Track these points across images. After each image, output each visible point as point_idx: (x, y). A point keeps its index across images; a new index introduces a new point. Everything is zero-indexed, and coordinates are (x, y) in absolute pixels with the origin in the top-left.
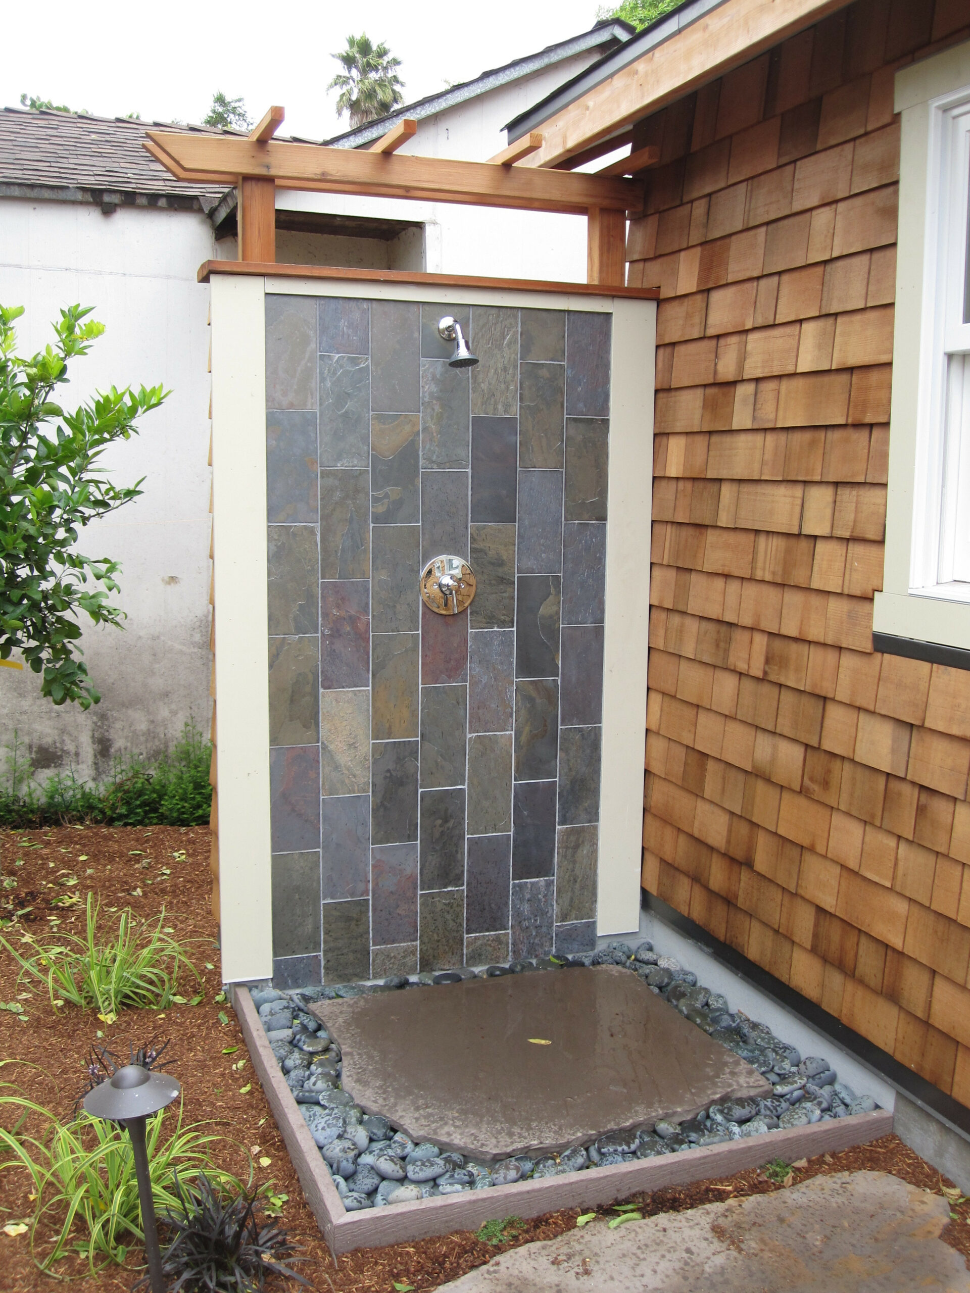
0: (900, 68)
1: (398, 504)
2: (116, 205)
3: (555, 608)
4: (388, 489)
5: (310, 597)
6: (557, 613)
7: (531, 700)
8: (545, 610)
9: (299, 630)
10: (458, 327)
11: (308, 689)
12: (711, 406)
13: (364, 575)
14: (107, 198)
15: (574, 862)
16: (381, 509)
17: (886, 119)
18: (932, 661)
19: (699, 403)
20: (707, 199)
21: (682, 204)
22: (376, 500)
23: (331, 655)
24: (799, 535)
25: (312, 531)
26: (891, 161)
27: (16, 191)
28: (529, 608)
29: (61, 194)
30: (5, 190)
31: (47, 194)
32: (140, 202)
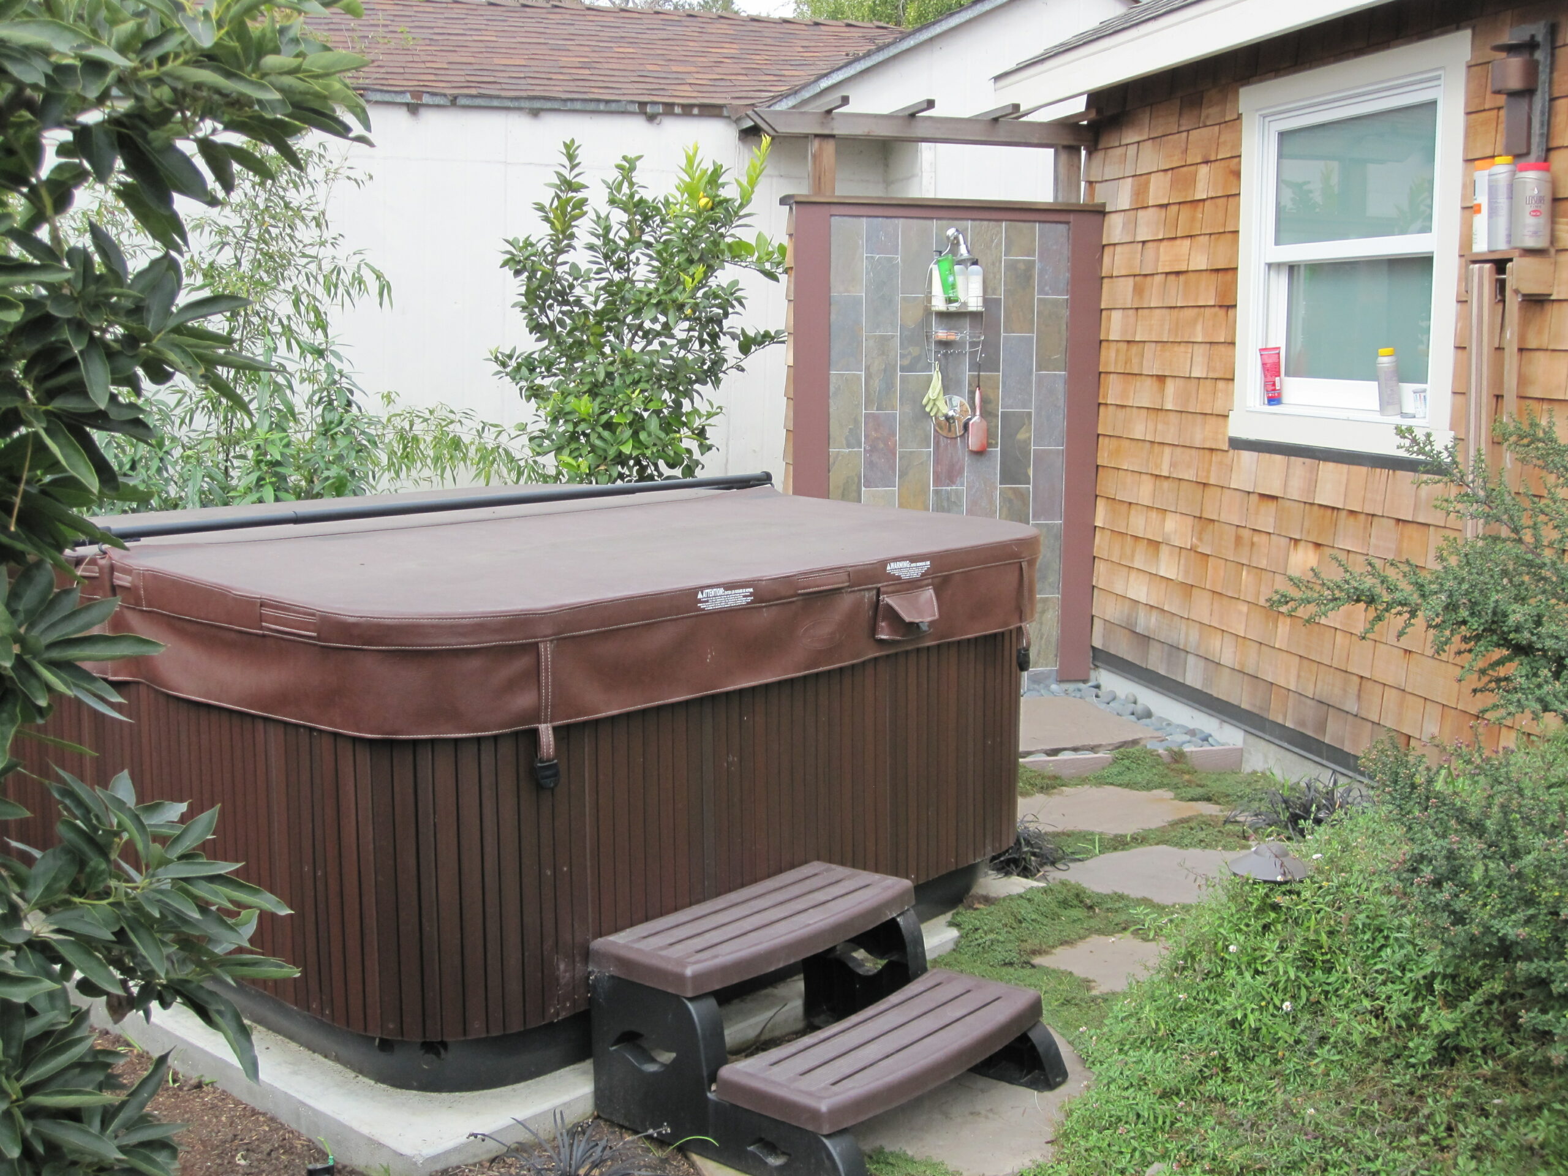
0: (1243, 85)
1: (917, 359)
2: (659, 114)
3: (1028, 435)
4: (911, 349)
5: (856, 422)
6: (1030, 438)
7: (1010, 501)
8: (1021, 436)
9: (849, 446)
10: (961, 237)
11: (854, 487)
12: (1138, 291)
13: (893, 408)
14: (649, 109)
15: (1041, 624)
16: (906, 362)
17: (1235, 116)
18: (1259, 451)
19: (1130, 289)
20: (1136, 146)
21: (1120, 146)
22: (902, 356)
23: (870, 464)
24: (1190, 378)
25: (859, 378)
26: (1238, 143)
27: (578, 106)
28: (1009, 434)
29: (613, 106)
30: (569, 105)
31: (602, 107)
32: (677, 110)
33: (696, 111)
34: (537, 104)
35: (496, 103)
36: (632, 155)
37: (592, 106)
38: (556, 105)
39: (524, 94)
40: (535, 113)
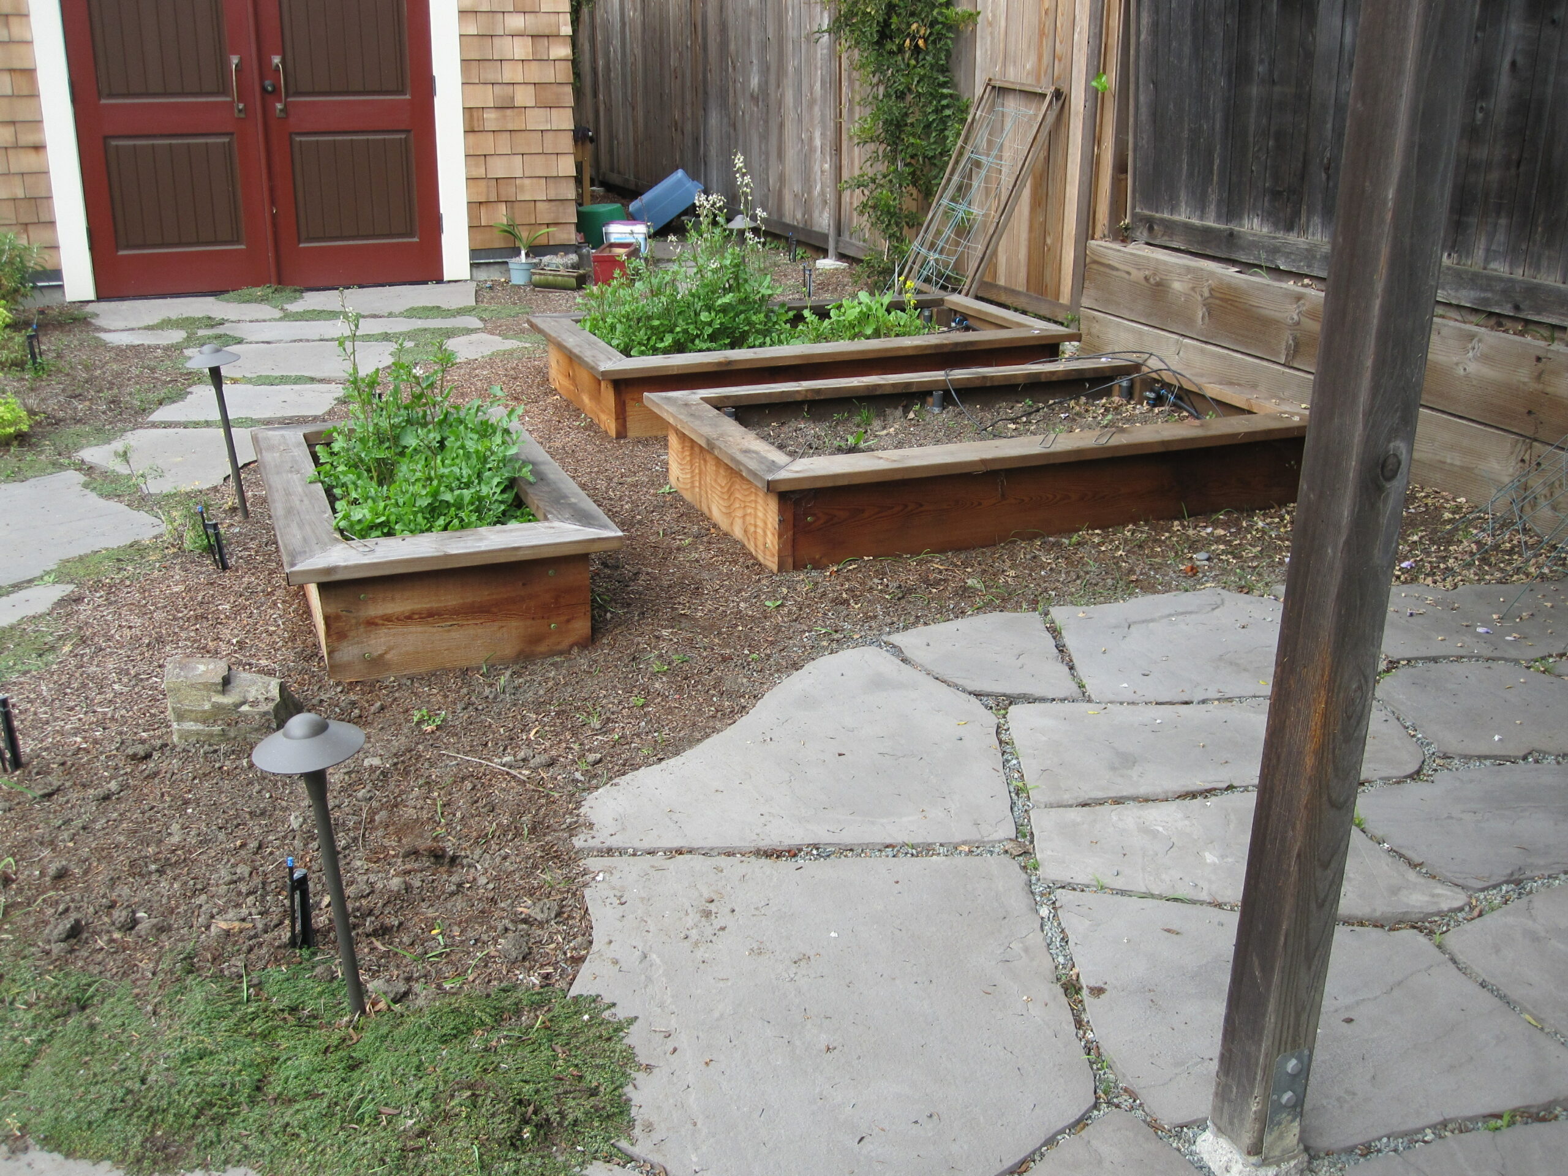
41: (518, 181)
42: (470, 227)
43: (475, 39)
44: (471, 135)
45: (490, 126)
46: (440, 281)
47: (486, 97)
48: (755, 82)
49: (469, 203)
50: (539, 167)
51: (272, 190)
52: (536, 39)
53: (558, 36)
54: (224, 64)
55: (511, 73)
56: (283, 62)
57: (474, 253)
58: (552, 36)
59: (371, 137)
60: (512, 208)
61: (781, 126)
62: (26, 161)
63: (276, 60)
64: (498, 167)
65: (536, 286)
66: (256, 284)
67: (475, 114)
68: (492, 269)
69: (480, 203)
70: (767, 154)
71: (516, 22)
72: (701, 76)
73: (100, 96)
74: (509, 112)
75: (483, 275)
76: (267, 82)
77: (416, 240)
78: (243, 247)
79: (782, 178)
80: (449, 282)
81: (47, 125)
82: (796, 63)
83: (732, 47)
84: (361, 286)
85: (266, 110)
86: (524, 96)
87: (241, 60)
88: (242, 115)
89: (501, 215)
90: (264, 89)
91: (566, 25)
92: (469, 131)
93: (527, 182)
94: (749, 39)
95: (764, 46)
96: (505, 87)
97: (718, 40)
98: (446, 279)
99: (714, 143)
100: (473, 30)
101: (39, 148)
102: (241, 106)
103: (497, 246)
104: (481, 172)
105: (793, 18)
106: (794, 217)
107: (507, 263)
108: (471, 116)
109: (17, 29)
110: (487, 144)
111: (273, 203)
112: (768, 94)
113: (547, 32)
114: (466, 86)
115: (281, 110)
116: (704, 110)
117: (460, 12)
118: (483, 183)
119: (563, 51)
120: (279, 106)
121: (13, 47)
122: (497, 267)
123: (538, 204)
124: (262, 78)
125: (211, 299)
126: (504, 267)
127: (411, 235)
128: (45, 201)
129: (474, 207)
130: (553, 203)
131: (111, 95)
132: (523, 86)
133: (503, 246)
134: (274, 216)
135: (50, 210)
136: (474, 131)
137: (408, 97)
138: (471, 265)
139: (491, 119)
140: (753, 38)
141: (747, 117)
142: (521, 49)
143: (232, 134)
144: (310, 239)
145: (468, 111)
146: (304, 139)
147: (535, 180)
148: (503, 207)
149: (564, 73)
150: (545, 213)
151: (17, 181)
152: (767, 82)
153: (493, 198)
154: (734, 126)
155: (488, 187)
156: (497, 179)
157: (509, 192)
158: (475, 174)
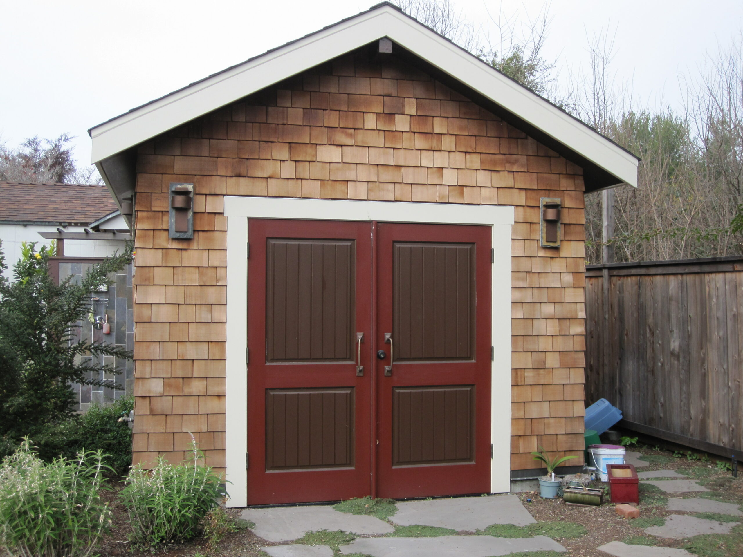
6: (125, 330)
14: (63, 224)
27: (39, 223)
28: (118, 329)
29: (51, 224)
30: (36, 223)
31: (47, 224)
32: (73, 224)
33: (79, 225)
34: (25, 223)
35: (11, 223)
36: (34, 241)
37: (44, 223)
38: (31, 223)
39: (20, 220)
40: (25, 226)
41: (546, 421)
42: (512, 454)
43: (522, 321)
44: (516, 388)
45: (529, 381)
46: (489, 494)
47: (527, 361)
48: (675, 344)
49: (511, 436)
50: (561, 410)
51: (377, 427)
52: (561, 321)
53: (576, 319)
54: (352, 338)
55: (544, 344)
56: (392, 337)
57: (514, 473)
58: (572, 319)
59: (447, 390)
60: (541, 440)
61: (704, 376)
62: (212, 405)
63: (388, 336)
64: (534, 412)
65: (566, 501)
66: (360, 496)
67: (519, 373)
68: (524, 484)
69: (519, 436)
70: (689, 395)
71: (549, 309)
72: (616, 338)
73: (266, 360)
74: (542, 371)
75: (518, 488)
76: (380, 351)
77: (473, 463)
78: (353, 468)
79: (705, 412)
80: (495, 494)
81: (229, 380)
82: (721, 334)
83: (650, 320)
84: (433, 498)
85: (379, 370)
86: (552, 360)
87: (364, 336)
88: (361, 374)
89: (534, 445)
90: (378, 356)
91: (581, 311)
92: (515, 385)
93: (552, 421)
94: (669, 316)
95: (685, 321)
96: (540, 353)
97: (635, 315)
98: (492, 491)
99: (631, 381)
100: (520, 315)
101: (221, 396)
102: (362, 367)
103: (529, 467)
104: (521, 414)
105: (717, 304)
106: (719, 440)
107: (537, 479)
108: (517, 374)
109: (217, 315)
110: (527, 394)
111: (377, 437)
112: (689, 353)
113: (569, 316)
114: (514, 353)
115: (388, 371)
116: (620, 359)
117: (512, 303)
118: (522, 422)
119: (579, 329)
120: (387, 368)
121: (213, 326)
122: (528, 482)
123: (559, 437)
124: (377, 349)
125: (329, 508)
126: (535, 482)
127: (470, 460)
128: (220, 434)
129: (515, 439)
130: (569, 436)
131: (273, 360)
132: (551, 353)
133: (534, 467)
134: (377, 447)
135: (223, 441)
136: (518, 385)
137: (474, 361)
138: (511, 481)
139: (530, 377)
140: (673, 315)
141: (667, 368)
142: (551, 328)
143: (352, 387)
144: (400, 463)
145: (515, 371)
146: (401, 391)
147: (557, 420)
148: (535, 439)
149: (579, 344)
150: (563, 443)
151: (204, 419)
152: (688, 345)
153: (529, 432)
154: (653, 372)
155: (525, 425)
156: (532, 419)
157: (540, 429)
158: (517, 416)
